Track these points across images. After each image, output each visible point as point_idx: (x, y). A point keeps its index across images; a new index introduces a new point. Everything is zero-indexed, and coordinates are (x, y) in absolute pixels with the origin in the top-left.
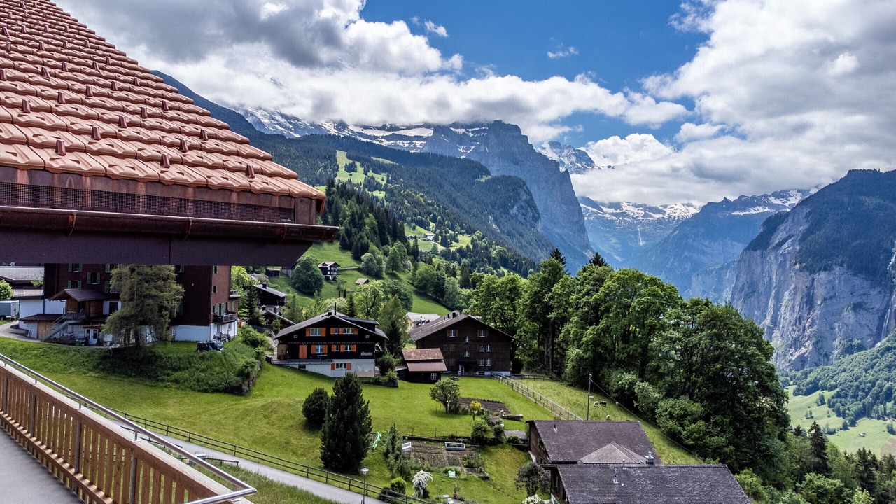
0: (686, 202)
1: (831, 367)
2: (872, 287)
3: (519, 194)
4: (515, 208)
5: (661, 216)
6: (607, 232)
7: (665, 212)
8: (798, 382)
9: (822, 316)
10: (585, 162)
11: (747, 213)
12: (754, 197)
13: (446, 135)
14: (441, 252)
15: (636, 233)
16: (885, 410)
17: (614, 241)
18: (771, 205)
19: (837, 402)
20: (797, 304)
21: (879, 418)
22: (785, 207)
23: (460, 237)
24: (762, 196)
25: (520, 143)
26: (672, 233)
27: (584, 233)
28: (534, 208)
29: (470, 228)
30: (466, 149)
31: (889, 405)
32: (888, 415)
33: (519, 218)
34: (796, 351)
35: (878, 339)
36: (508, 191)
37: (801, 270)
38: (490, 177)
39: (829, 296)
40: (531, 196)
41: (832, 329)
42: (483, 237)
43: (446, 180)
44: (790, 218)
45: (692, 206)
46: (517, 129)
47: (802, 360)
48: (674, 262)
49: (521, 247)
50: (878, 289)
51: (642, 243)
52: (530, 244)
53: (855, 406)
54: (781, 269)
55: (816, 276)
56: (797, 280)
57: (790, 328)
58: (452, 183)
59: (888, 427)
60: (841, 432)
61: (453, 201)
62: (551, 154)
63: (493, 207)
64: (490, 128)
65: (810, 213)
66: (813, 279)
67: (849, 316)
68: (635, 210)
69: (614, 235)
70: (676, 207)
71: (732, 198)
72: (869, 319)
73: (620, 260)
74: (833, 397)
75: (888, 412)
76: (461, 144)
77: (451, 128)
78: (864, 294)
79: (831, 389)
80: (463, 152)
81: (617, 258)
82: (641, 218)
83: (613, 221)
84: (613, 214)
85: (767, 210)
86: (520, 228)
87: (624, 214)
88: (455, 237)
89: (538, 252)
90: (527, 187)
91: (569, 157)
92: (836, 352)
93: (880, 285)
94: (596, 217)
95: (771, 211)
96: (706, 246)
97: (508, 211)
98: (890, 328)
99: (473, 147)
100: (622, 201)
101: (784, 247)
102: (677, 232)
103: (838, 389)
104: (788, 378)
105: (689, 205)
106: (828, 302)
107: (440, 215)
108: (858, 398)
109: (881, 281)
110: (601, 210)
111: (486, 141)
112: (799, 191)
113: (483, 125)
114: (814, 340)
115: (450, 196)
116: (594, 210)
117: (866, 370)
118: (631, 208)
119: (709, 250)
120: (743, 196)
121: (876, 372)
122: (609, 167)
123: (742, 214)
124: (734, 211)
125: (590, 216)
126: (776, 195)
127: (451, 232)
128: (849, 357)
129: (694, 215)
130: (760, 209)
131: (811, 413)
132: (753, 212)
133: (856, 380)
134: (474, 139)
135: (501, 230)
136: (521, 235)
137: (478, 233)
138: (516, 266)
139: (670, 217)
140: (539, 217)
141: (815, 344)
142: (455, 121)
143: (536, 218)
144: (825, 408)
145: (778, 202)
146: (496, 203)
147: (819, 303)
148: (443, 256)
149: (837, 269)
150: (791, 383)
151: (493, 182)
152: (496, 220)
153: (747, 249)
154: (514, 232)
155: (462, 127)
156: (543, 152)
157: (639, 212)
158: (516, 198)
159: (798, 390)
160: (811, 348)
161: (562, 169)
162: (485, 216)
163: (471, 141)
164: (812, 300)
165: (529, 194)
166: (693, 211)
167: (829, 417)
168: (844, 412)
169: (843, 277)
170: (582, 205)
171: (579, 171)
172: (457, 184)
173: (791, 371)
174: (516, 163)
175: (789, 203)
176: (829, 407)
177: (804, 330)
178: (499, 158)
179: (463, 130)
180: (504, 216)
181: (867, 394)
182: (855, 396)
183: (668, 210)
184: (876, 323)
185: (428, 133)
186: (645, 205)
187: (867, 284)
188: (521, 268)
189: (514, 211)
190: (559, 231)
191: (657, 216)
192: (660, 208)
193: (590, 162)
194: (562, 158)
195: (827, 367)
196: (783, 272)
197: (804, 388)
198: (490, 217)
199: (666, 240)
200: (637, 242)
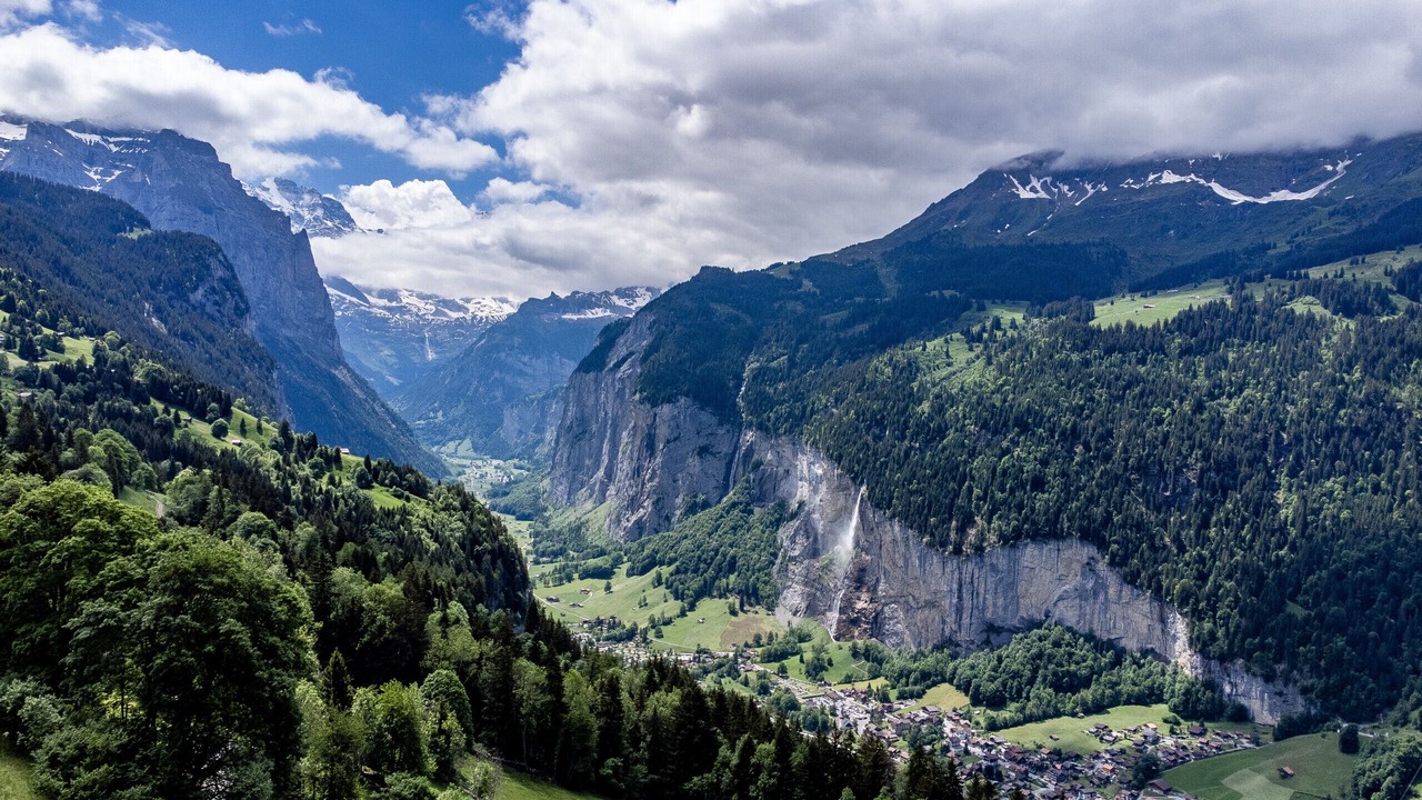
0: (498, 296)
1: (671, 533)
2: (721, 424)
3: (208, 267)
4: (201, 291)
5: (461, 314)
6: (376, 337)
7: (468, 310)
8: (633, 557)
9: (664, 465)
10: (338, 219)
11: (583, 316)
12: (591, 295)
13: (56, 142)
14: (16, 370)
15: (422, 340)
16: (728, 584)
17: (386, 352)
18: (614, 308)
19: (675, 580)
20: (636, 448)
21: (720, 597)
22: (630, 311)
23: (67, 342)
24: (601, 294)
25: (215, 176)
26: (475, 343)
27: (333, 338)
28: (238, 292)
29: (95, 326)
30: (105, 173)
31: (732, 578)
32: (730, 592)
33: (208, 309)
34: (633, 514)
35: (725, 490)
36: (185, 259)
37: (641, 401)
38: (148, 232)
39: (672, 437)
40: (233, 270)
41: (675, 481)
42: (122, 343)
43: (49, 229)
44: (631, 328)
45: (507, 302)
46: (208, 150)
47: (639, 527)
48: (477, 388)
49: (210, 361)
50: (727, 427)
51: (431, 356)
52: (228, 357)
53: (695, 583)
54: (618, 400)
55: (658, 410)
56: (637, 416)
57: (627, 483)
58: (62, 237)
59: (730, 607)
60: (678, 621)
61: (65, 272)
62: (278, 201)
63: (153, 286)
64: (154, 142)
65: (654, 322)
66: (656, 415)
67: (694, 463)
68: (421, 304)
69: (387, 343)
70: (484, 302)
71: (563, 295)
72: (715, 466)
73: (396, 383)
74: (672, 575)
75: (730, 587)
76: (92, 164)
77: (69, 131)
78: (711, 434)
79: (669, 564)
80: (95, 180)
81: (392, 379)
82: (431, 317)
83: (385, 320)
84: (385, 308)
85: (608, 313)
86: (210, 328)
87: (402, 310)
88: (55, 341)
89: (243, 370)
90: (225, 257)
91: (312, 208)
92: (678, 512)
93: (728, 421)
94: (357, 312)
95: (613, 315)
96: (525, 364)
97: (185, 295)
98: (738, 477)
99: (117, 173)
100: (400, 288)
101: (622, 369)
102: (483, 342)
103: (677, 563)
104: (622, 553)
105: (504, 301)
106: (672, 445)
107: (25, 297)
108: (700, 573)
109: (730, 416)
110: (366, 301)
111: (145, 165)
112: (648, 289)
113: (139, 134)
114: (655, 498)
115: (56, 262)
116: (354, 300)
117: (710, 535)
118: (414, 300)
119: (529, 370)
120: (578, 293)
121: (720, 536)
122: (380, 231)
123: (575, 317)
124: (565, 313)
125: (347, 309)
126: (621, 293)
127: (47, 331)
128: (692, 519)
129: (510, 317)
130: (599, 313)
131: (645, 600)
132: (590, 316)
133: (699, 547)
134: (119, 157)
135: (169, 331)
136: (211, 339)
137: (110, 335)
138: (184, 396)
139: (474, 317)
140: (248, 309)
141: (655, 504)
142: (78, 118)
143: (242, 311)
144: (662, 590)
145: (621, 302)
146: (159, 280)
147: (661, 447)
148: (19, 379)
149: (683, 401)
150: (625, 559)
151: (156, 242)
152: (158, 311)
153: (578, 370)
154: (195, 333)
155: (94, 131)
156: (263, 196)
157: (428, 307)
158: (203, 274)
159: (633, 568)
160: (650, 509)
161: (295, 229)
162: (136, 302)
163: (114, 159)
164: (654, 444)
165: (229, 267)
166: (509, 310)
167: (666, 601)
168: (683, 594)
169: (689, 411)
170: (330, 291)
171: (327, 232)
172: (73, 240)
173: (626, 542)
174: (208, 210)
175: (636, 305)
176: (667, 588)
177: (643, 484)
178: (173, 199)
179: (96, 138)
180: (177, 304)
181: (709, 565)
182: (696, 571)
183: (471, 307)
184: (723, 471)
185: (18, 134)
186: (437, 297)
187: (714, 420)
188: (192, 402)
189: (198, 295)
190: (289, 334)
191: (454, 315)
192: (461, 302)
193: (348, 221)
194: (298, 209)
195: (667, 534)
196: (621, 404)
197: (639, 565)
198: (147, 305)
199: (468, 352)
200: (424, 355)
